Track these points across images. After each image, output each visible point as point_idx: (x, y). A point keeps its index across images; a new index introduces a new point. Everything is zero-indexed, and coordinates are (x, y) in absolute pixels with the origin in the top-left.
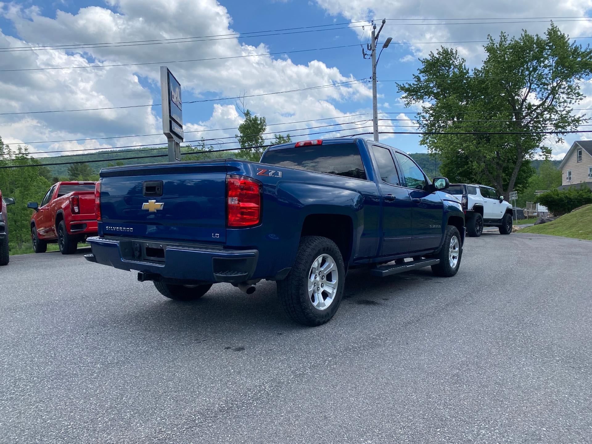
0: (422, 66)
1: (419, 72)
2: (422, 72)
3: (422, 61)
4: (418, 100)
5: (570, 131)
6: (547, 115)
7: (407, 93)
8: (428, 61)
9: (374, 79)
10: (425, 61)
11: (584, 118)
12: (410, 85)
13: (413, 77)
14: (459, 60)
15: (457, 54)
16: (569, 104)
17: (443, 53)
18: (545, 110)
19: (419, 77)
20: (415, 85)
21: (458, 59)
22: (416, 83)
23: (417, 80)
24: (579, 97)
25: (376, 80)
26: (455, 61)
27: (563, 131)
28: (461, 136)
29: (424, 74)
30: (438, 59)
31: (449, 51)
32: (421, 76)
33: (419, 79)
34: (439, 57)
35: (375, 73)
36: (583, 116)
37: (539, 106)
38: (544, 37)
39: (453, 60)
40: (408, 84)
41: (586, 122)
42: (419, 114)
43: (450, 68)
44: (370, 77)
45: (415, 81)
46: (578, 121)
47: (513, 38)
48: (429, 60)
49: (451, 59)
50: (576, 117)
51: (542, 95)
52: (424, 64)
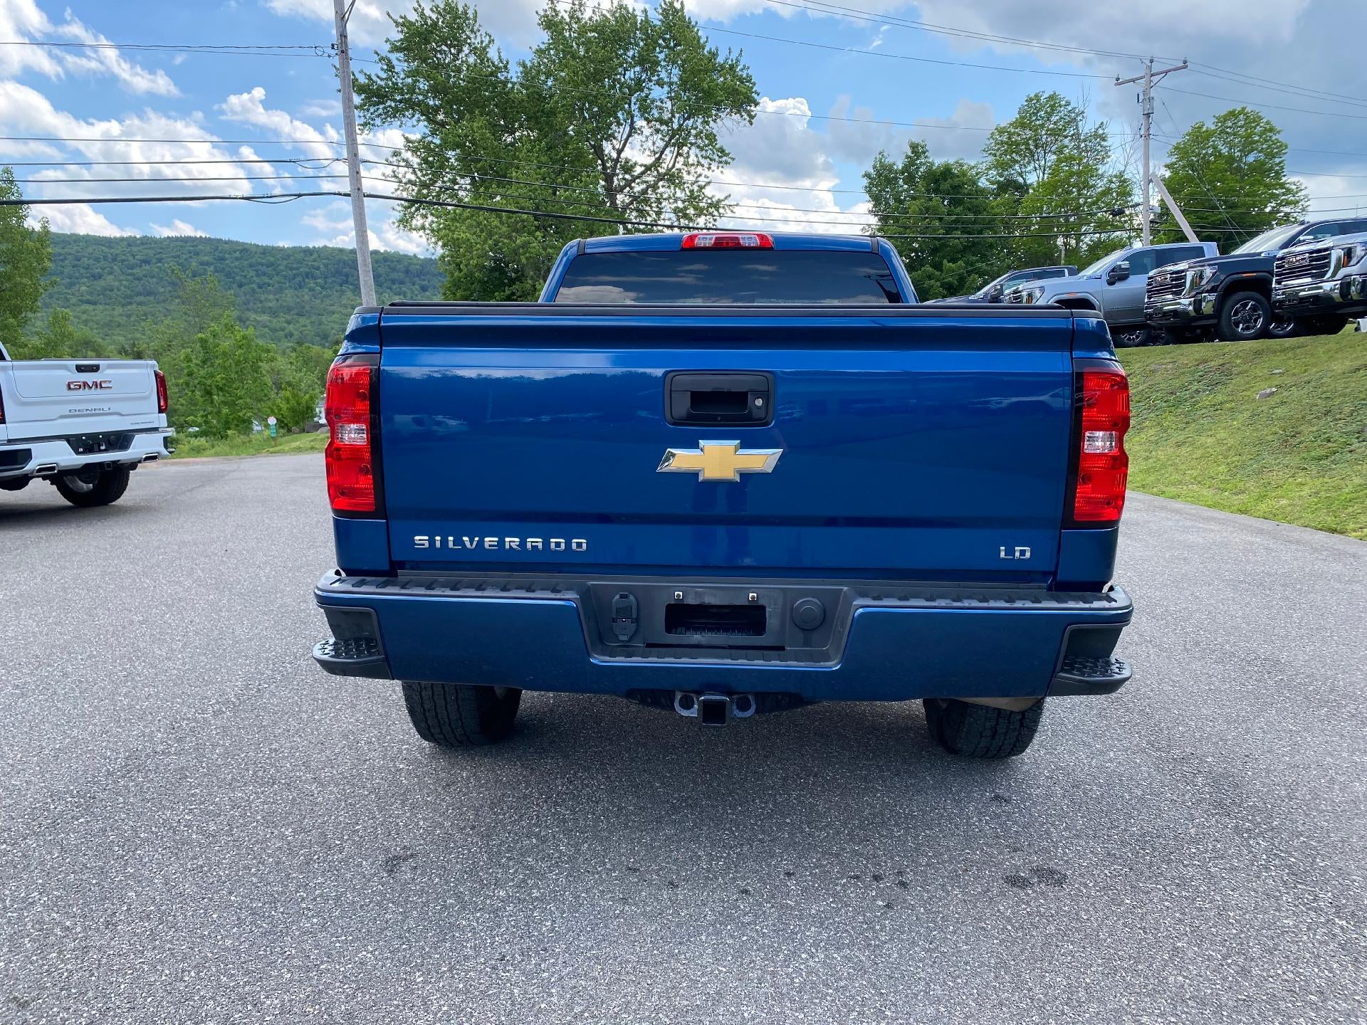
0: (396, 35)
1: (388, 46)
2: (395, 49)
3: (396, 22)
4: (389, 119)
5: (704, 226)
6: (663, 189)
7: (363, 96)
8: (412, 24)
9: (343, 52)
10: (405, 24)
11: (726, 202)
12: (370, 78)
13: (377, 58)
14: (481, 35)
15: (476, 21)
16: (706, 170)
17: (444, 10)
18: (661, 177)
19: (389, 61)
20: (382, 79)
21: (478, 34)
22: (384, 75)
23: (385, 67)
24: (724, 159)
25: (347, 54)
26: (472, 36)
27: (691, 225)
28: (510, 218)
29: (402, 55)
30: (435, 24)
31: (461, 9)
32: (394, 57)
33: (390, 67)
34: (437, 18)
35: (346, 37)
36: (726, 198)
37: (648, 168)
38: (656, 18)
39: (467, 33)
40: (365, 74)
41: (732, 211)
42: (396, 154)
43: (460, 51)
44: (333, 45)
45: (382, 69)
46: (716, 205)
47: (598, 8)
48: (414, 21)
49: (464, 32)
50: (714, 200)
51: (654, 143)
52: (400, 29)
